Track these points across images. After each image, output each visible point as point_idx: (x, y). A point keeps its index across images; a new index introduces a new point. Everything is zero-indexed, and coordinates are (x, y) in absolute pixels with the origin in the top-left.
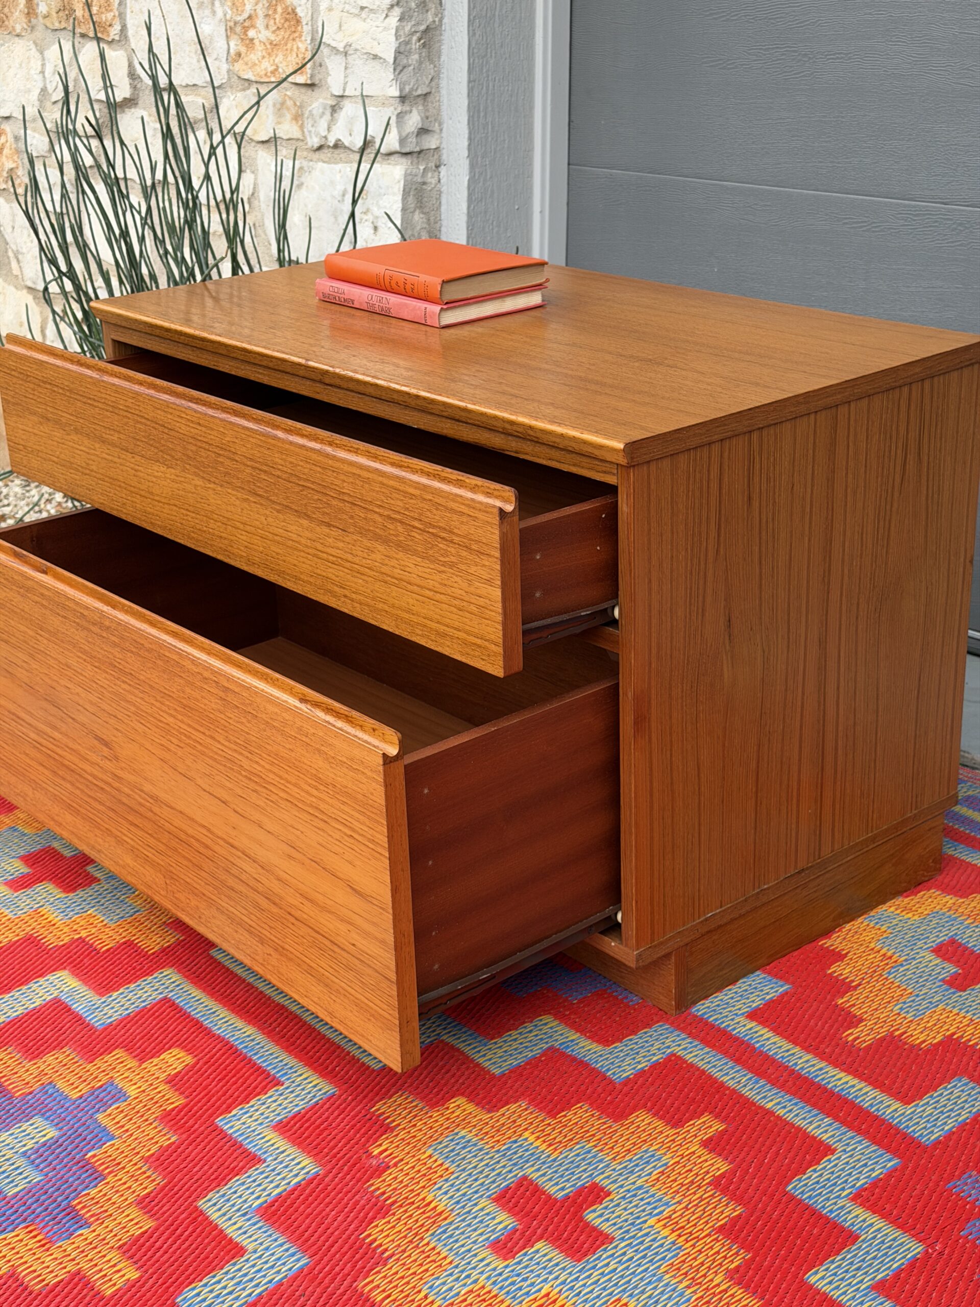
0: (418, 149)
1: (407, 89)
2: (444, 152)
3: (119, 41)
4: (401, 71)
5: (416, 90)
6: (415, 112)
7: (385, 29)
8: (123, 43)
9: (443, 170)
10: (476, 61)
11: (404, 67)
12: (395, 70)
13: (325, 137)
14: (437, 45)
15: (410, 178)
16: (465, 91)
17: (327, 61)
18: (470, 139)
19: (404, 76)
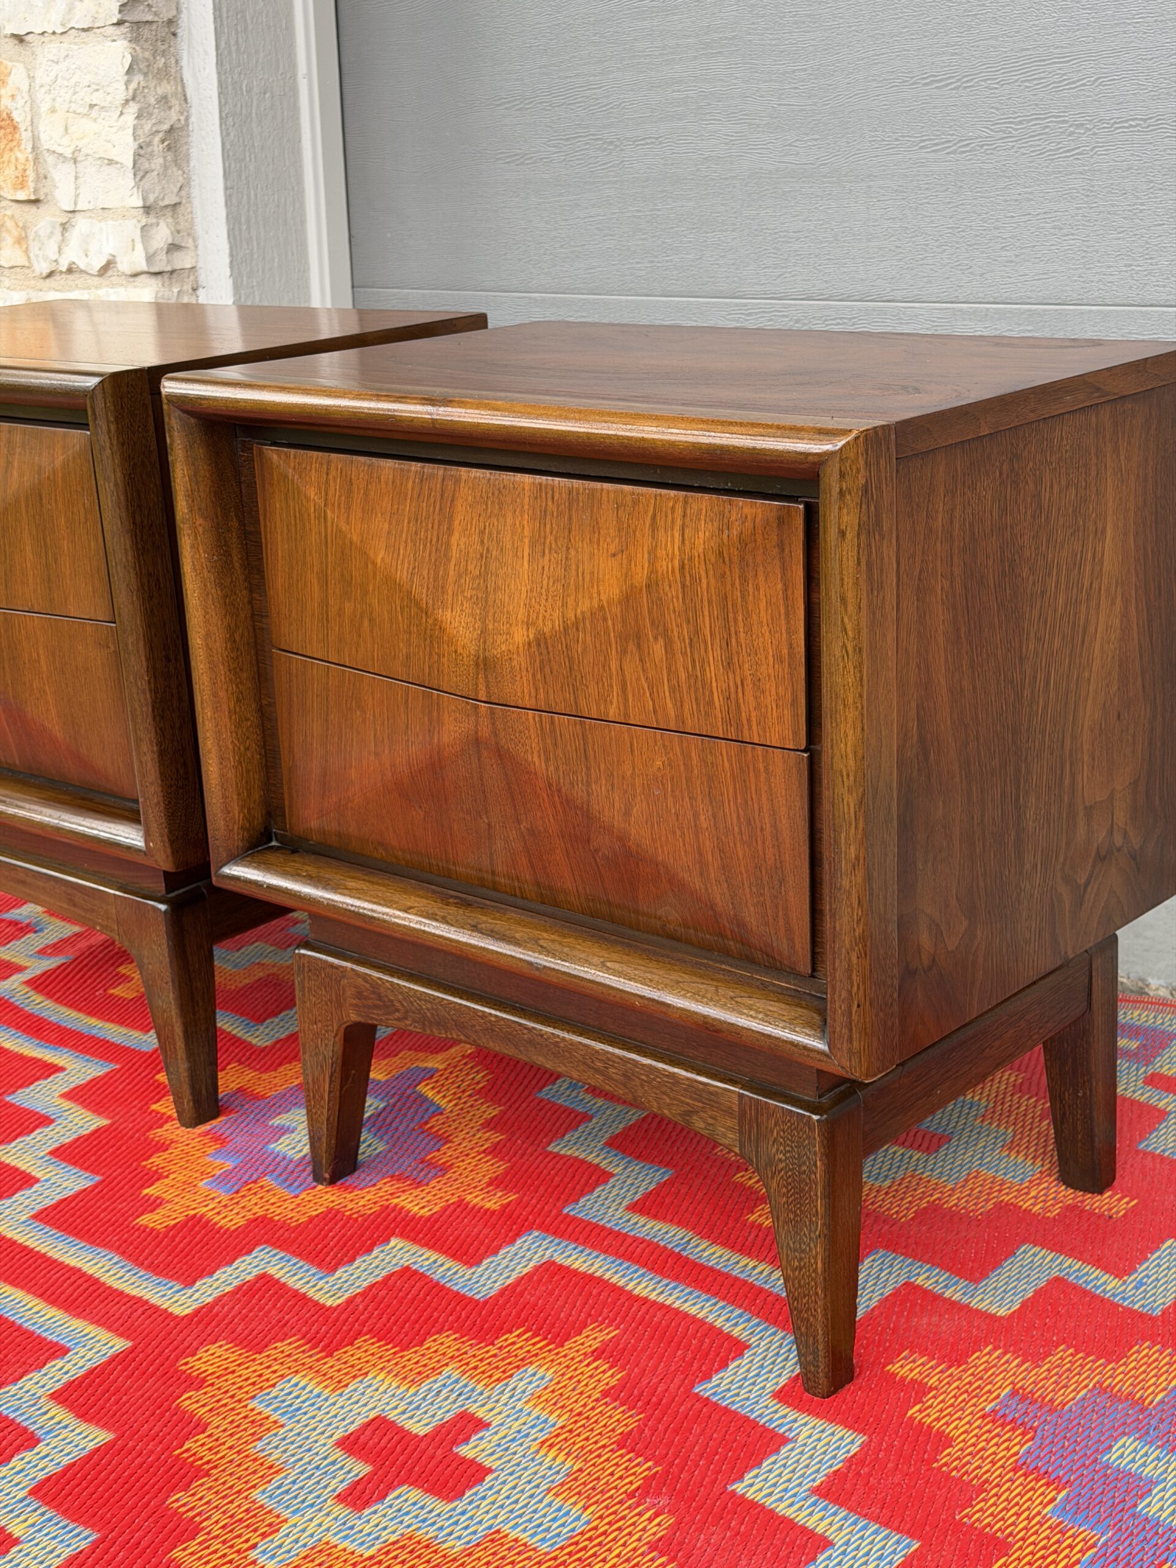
0: (169, 268)
1: (151, 198)
2: (202, 272)
4: (143, 177)
5: (163, 199)
6: (162, 224)
7: (122, 128)
9: (200, 292)
10: (233, 166)
11: (147, 173)
12: (135, 175)
14: (185, 148)
16: (221, 200)
17: (51, 169)
18: (231, 255)
19: (147, 183)
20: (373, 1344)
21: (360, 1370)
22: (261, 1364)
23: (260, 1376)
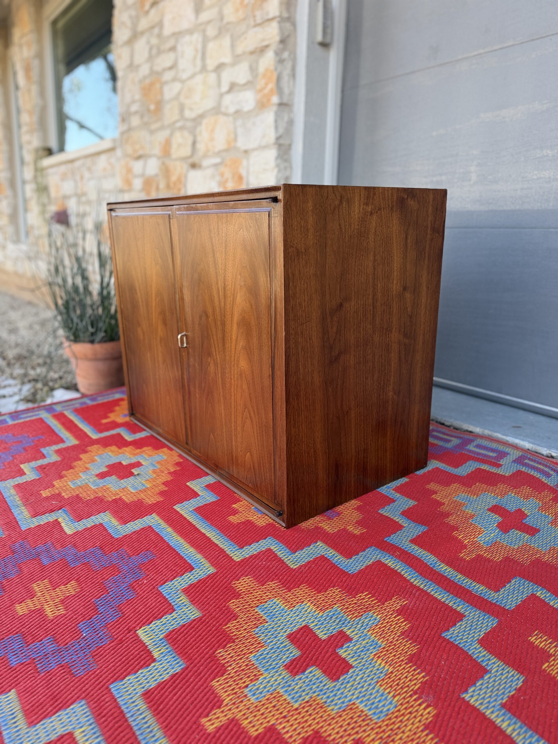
20: (306, 588)
21: (300, 600)
22: (262, 591)
23: (261, 597)
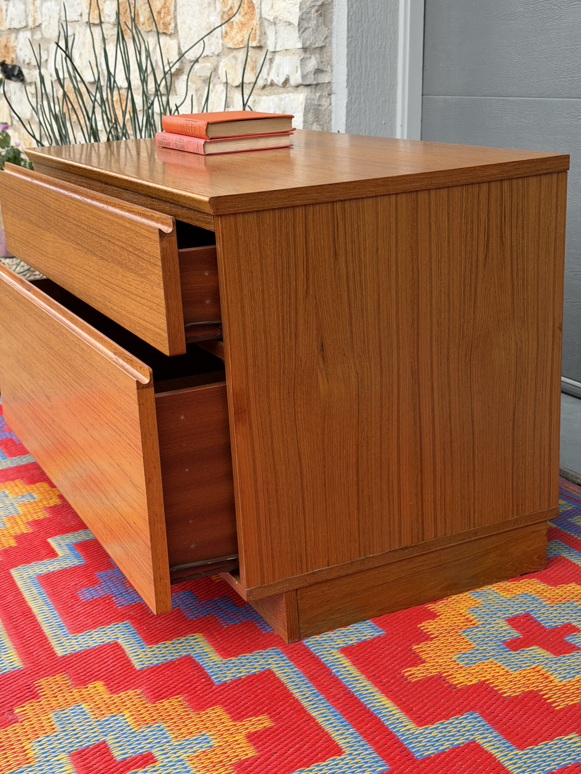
0: (315, 83)
1: (308, 43)
2: (334, 85)
3: (174, 33)
4: (304, 31)
5: (315, 44)
6: (313, 58)
7: (295, 4)
8: (176, 34)
9: (333, 96)
10: (354, 24)
11: (306, 29)
12: (299, 30)
13: (266, 79)
14: (330, 15)
15: (309, 101)
16: (345, 44)
17: (267, 30)
18: (348, 75)
19: (306, 35)
